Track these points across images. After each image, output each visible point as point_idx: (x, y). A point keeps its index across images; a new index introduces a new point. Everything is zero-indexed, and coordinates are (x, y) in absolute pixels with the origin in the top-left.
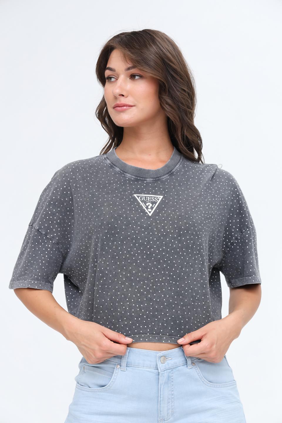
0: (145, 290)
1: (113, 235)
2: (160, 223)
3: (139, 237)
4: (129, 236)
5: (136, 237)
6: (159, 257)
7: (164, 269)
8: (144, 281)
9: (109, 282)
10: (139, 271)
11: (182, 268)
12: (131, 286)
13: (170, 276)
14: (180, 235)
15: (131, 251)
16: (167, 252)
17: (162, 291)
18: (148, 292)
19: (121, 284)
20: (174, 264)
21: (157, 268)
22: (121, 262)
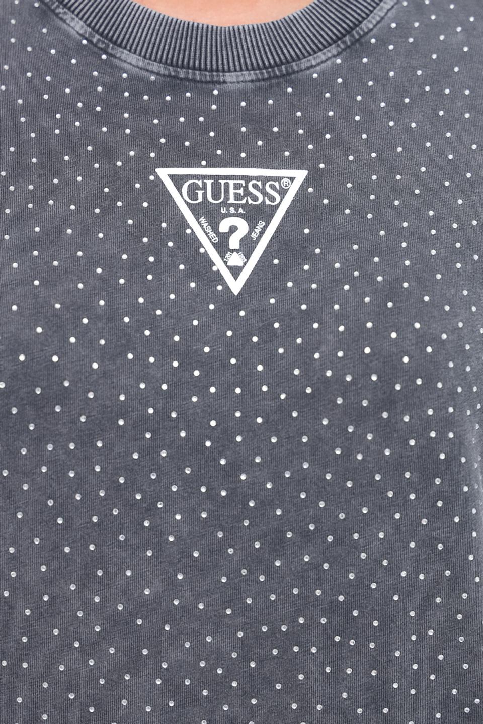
0: (205, 678)
1: (40, 406)
2: (288, 334)
3: (174, 415)
4: (122, 410)
5: (161, 414)
6: (279, 512)
7: (302, 575)
8: (197, 636)
9: (18, 641)
10: (175, 589)
11: (392, 570)
12: (134, 663)
13: (332, 608)
14: (390, 401)
15: (131, 485)
16: (321, 489)
17: (291, 686)
18: (219, 687)
19: (84, 652)
20: (356, 548)
21: (269, 570)
22: (79, 544)
